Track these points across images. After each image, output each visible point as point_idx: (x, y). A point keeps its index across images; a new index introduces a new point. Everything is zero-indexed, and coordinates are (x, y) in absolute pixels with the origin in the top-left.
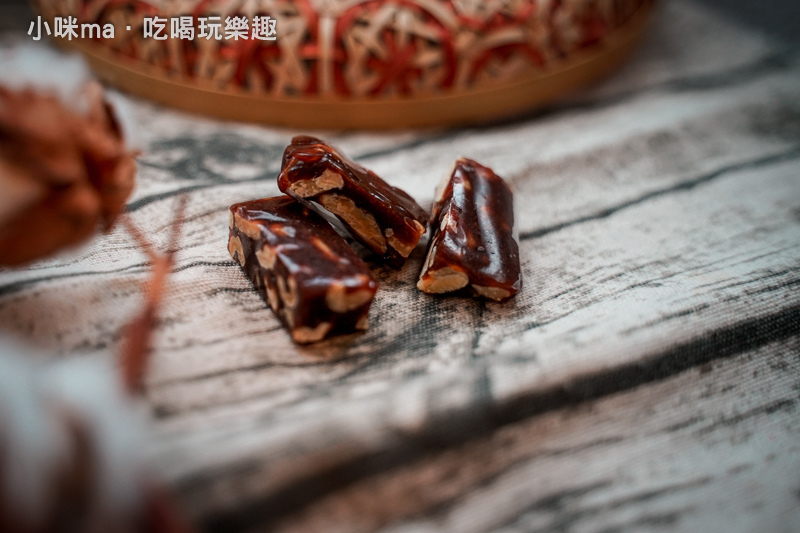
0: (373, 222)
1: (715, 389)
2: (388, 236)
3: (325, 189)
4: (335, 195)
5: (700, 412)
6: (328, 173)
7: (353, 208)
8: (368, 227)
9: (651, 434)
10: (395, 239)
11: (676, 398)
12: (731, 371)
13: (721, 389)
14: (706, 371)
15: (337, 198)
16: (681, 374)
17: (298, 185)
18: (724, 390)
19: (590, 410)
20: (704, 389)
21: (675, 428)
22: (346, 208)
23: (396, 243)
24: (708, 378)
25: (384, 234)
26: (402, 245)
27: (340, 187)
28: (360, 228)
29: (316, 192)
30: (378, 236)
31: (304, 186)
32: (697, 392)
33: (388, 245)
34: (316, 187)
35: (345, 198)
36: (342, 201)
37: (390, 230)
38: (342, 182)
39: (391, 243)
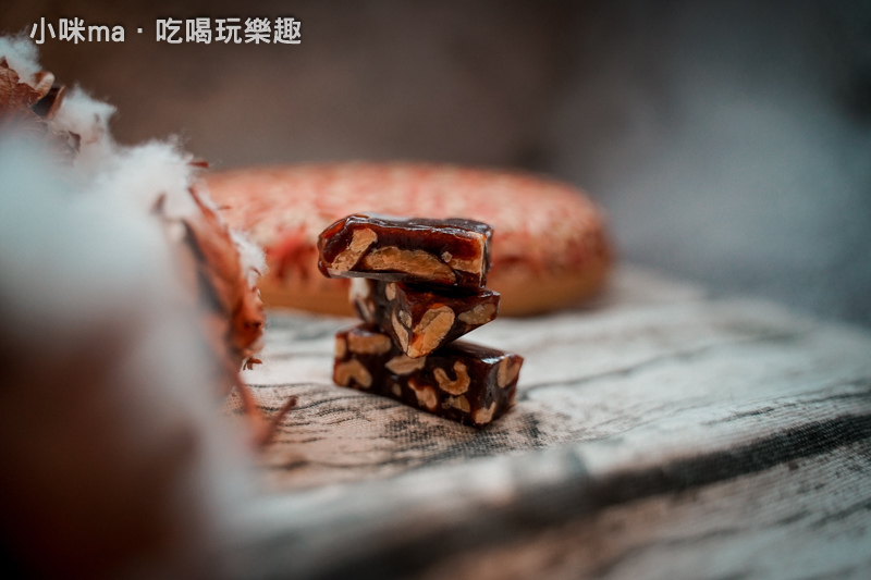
0: (425, 256)
1: (809, 486)
2: (447, 261)
3: (363, 250)
4: (375, 251)
5: (804, 506)
6: (357, 234)
7: (399, 253)
8: (424, 263)
9: (766, 527)
10: (457, 261)
11: (776, 493)
12: (816, 470)
13: (813, 487)
14: (794, 468)
15: (379, 253)
16: (772, 468)
17: (338, 262)
18: (817, 488)
19: (695, 499)
20: (798, 486)
21: (789, 520)
22: (392, 257)
23: (460, 264)
24: (798, 475)
25: (443, 262)
26: (468, 262)
27: (375, 240)
28: (417, 268)
29: (356, 258)
30: (439, 266)
31: (343, 259)
32: (793, 488)
33: (453, 271)
34: (354, 254)
35: (386, 248)
36: (386, 252)
37: (446, 254)
38: (374, 234)
39: (456, 267)
